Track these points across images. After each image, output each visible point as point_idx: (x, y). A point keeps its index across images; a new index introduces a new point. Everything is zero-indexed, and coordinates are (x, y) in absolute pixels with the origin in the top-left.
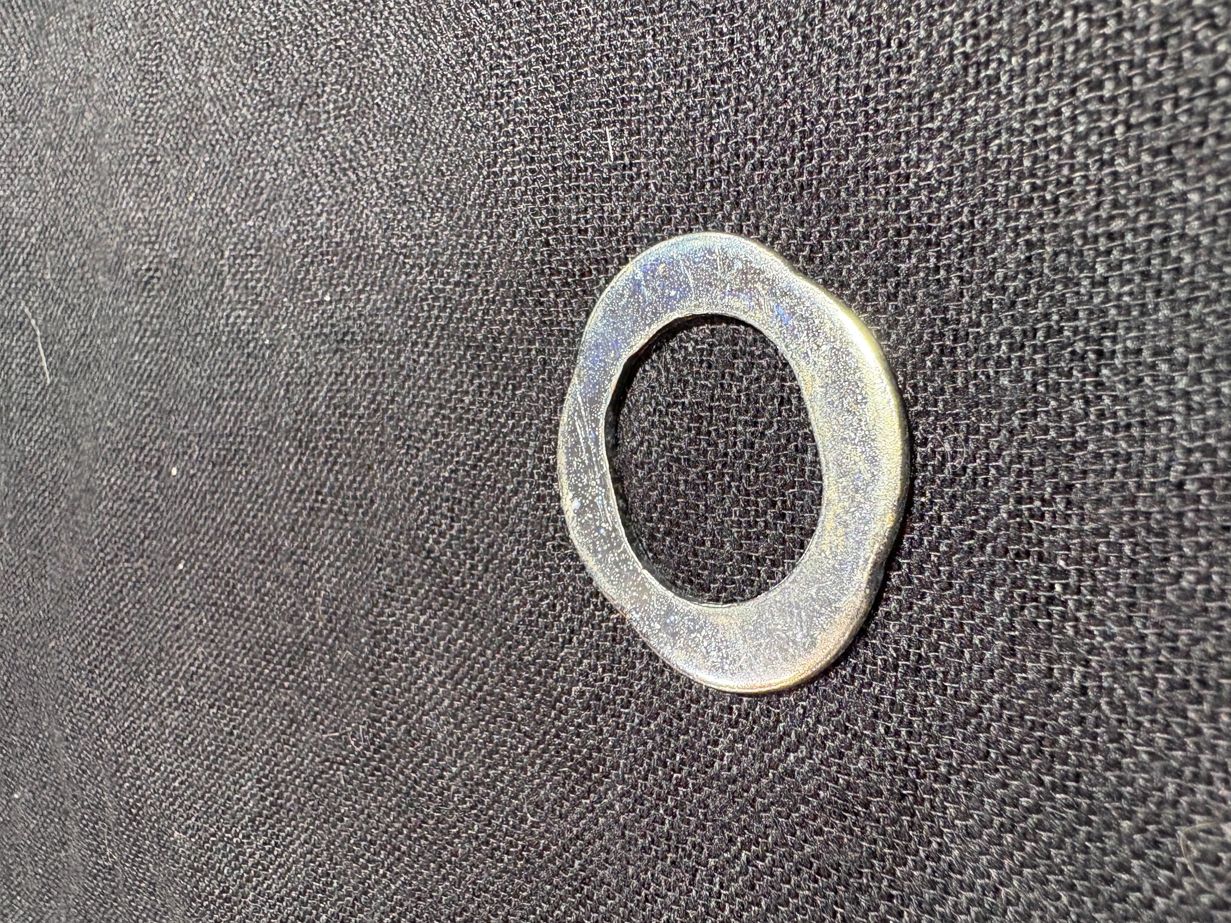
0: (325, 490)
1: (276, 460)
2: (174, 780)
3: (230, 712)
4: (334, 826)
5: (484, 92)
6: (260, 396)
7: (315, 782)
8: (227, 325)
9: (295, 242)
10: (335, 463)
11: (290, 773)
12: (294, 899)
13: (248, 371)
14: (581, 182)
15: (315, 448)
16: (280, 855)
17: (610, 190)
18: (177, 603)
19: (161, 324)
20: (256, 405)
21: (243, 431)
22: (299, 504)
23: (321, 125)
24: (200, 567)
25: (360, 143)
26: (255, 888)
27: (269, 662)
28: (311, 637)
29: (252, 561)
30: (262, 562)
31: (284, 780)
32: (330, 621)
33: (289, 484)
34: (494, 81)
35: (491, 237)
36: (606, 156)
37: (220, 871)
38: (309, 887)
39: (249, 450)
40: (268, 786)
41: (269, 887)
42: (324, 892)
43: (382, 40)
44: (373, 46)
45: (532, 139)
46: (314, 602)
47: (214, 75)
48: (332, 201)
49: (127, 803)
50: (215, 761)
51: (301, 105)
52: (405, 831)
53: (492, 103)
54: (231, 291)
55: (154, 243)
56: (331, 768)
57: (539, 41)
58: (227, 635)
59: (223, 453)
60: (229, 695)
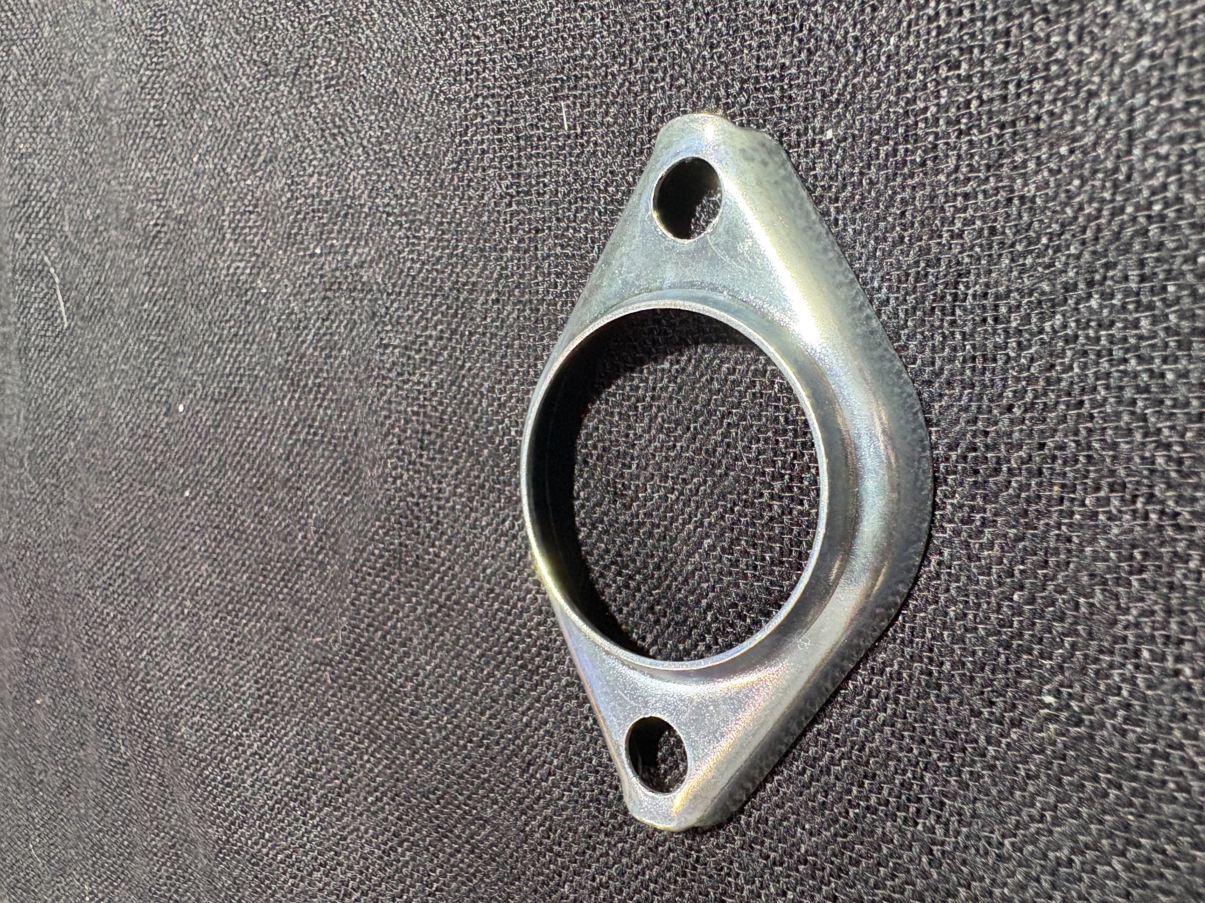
0: (317, 424)
1: (272, 397)
2: (181, 683)
3: (231, 622)
4: (322, 719)
5: (456, 68)
6: (257, 340)
7: (306, 682)
8: (227, 275)
9: (289, 200)
10: (323, 399)
11: (284, 675)
12: (288, 784)
13: (247, 316)
14: (541, 150)
15: (306, 385)
16: (275, 746)
17: (565, 157)
18: (184, 526)
19: (168, 274)
20: (255, 347)
21: (242, 370)
22: (294, 437)
23: (313, 94)
24: (204, 494)
25: (348, 111)
26: (253, 775)
27: (265, 577)
28: (303, 555)
29: (251, 488)
30: (260, 489)
31: (279, 681)
32: (320, 539)
33: (284, 418)
34: (464, 59)
35: (462, 199)
36: (561, 126)
37: (222, 761)
38: (301, 772)
39: (249, 387)
40: (264, 686)
41: (265, 773)
42: (313, 776)
43: (367, 17)
44: (359, 22)
45: (499, 113)
46: (306, 524)
47: (216, 46)
48: (322, 163)
49: (139, 704)
50: (218, 665)
51: (295, 74)
52: (385, 723)
53: (463, 78)
54: (231, 244)
55: (161, 200)
56: (319, 669)
57: (503, 23)
58: (228, 554)
59: (224, 391)
60: (230, 607)
